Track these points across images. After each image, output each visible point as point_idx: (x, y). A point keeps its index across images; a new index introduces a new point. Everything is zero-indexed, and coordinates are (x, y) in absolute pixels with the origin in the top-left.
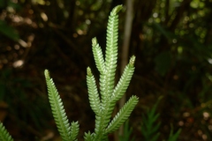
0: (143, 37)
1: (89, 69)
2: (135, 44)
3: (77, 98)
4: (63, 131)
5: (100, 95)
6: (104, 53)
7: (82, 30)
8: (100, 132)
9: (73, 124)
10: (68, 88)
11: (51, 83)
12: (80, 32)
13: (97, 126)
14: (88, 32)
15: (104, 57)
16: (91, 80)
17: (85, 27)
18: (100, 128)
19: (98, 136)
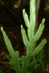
0: (45, 9)
1: (22, 26)
2: (41, 12)
3: (15, 37)
4: (12, 55)
5: (28, 39)
6: (29, 17)
7: (17, 5)
8: (29, 56)
9: (16, 52)
10: (11, 33)
11: (4, 33)
12: (16, 6)
13: (27, 53)
14: (20, 7)
15: (29, 19)
16: (23, 31)
17: (18, 4)
18: (29, 54)
19: (28, 57)
